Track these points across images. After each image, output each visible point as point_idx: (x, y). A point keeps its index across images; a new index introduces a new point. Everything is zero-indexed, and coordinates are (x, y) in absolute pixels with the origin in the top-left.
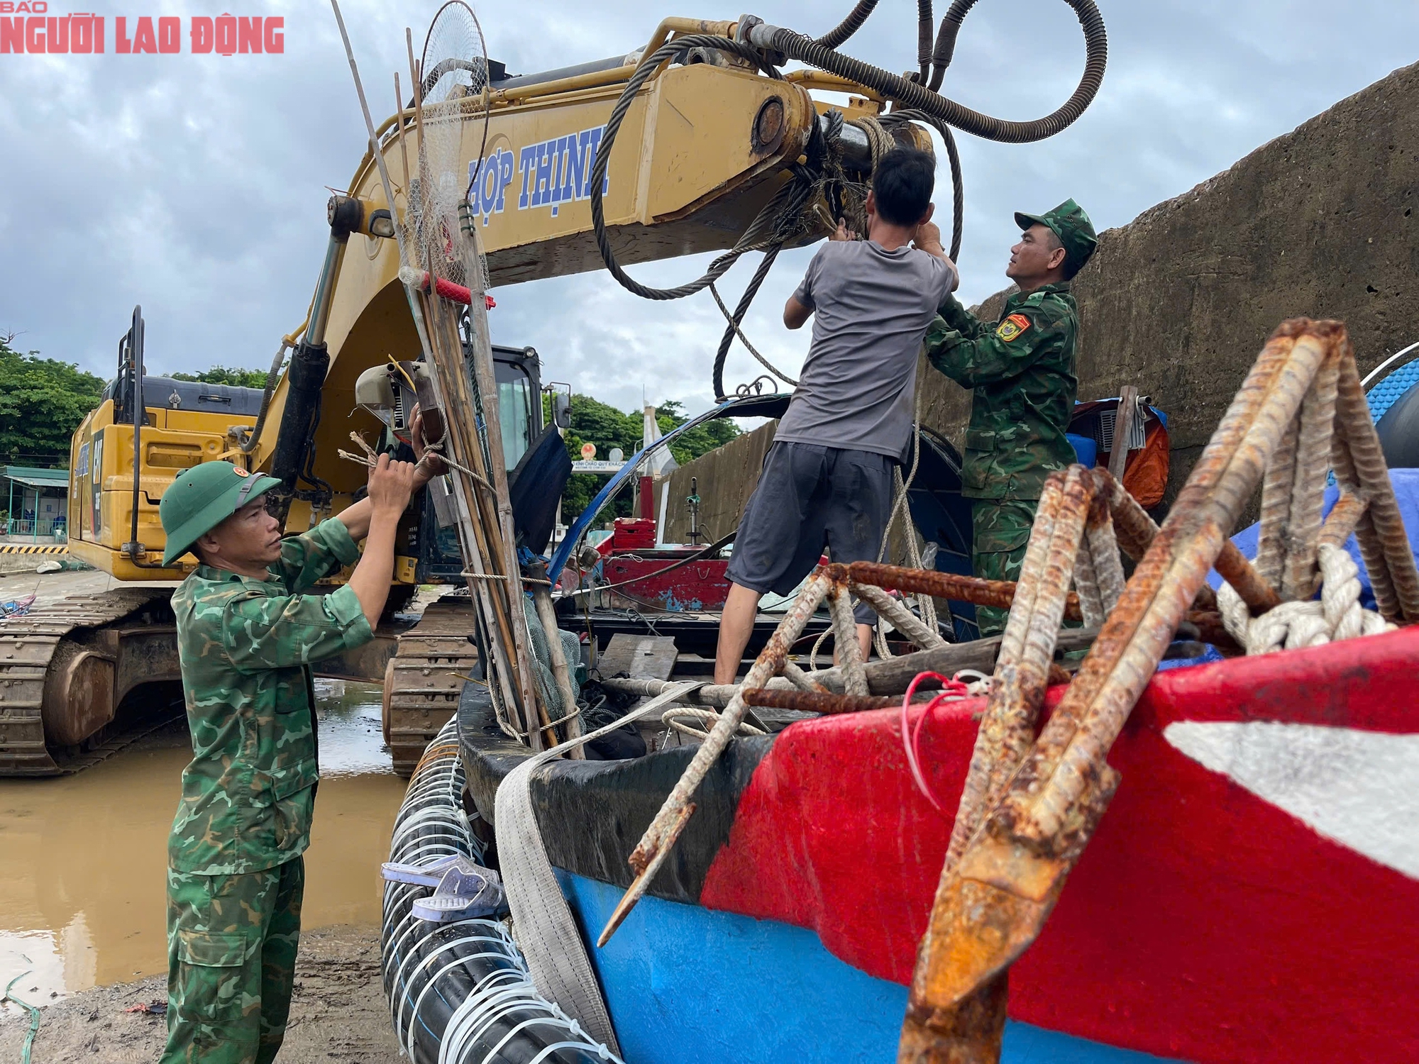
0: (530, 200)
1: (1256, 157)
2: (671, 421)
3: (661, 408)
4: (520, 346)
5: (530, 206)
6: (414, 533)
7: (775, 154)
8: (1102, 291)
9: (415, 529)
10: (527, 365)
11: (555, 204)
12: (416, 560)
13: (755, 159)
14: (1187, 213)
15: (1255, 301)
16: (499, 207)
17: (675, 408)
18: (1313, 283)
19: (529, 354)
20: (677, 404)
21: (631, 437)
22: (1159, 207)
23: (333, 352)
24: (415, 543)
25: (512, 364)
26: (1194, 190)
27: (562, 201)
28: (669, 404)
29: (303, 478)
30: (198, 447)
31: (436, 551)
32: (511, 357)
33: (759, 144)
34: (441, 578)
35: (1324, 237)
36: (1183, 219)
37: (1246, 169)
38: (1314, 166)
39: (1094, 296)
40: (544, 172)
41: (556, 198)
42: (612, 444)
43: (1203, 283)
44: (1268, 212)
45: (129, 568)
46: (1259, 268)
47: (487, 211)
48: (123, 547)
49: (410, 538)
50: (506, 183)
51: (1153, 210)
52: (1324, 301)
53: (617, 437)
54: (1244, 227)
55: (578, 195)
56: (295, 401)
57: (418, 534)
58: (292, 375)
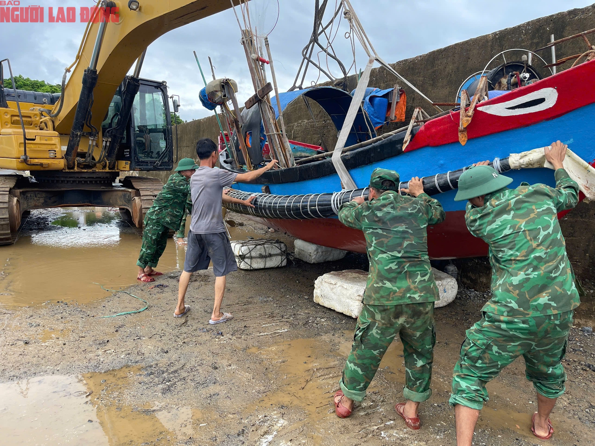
1: (433, 52)
4: (160, 80)
6: (127, 152)
8: (386, 82)
9: (128, 150)
10: (162, 88)
12: (129, 162)
14: (413, 64)
15: (432, 91)
18: (448, 89)
19: (164, 84)
22: (405, 60)
24: (128, 155)
25: (156, 87)
26: (415, 58)
29: (87, 125)
30: (30, 117)
31: (137, 159)
32: (155, 84)
34: (140, 168)
35: (451, 77)
36: (412, 66)
37: (431, 55)
38: (449, 59)
39: (384, 83)
43: (418, 84)
44: (437, 68)
45: (24, 166)
46: (434, 83)
48: (21, 158)
49: (125, 153)
51: (402, 61)
52: (451, 94)
54: (430, 71)
56: (86, 92)
57: (130, 152)
58: (85, 82)
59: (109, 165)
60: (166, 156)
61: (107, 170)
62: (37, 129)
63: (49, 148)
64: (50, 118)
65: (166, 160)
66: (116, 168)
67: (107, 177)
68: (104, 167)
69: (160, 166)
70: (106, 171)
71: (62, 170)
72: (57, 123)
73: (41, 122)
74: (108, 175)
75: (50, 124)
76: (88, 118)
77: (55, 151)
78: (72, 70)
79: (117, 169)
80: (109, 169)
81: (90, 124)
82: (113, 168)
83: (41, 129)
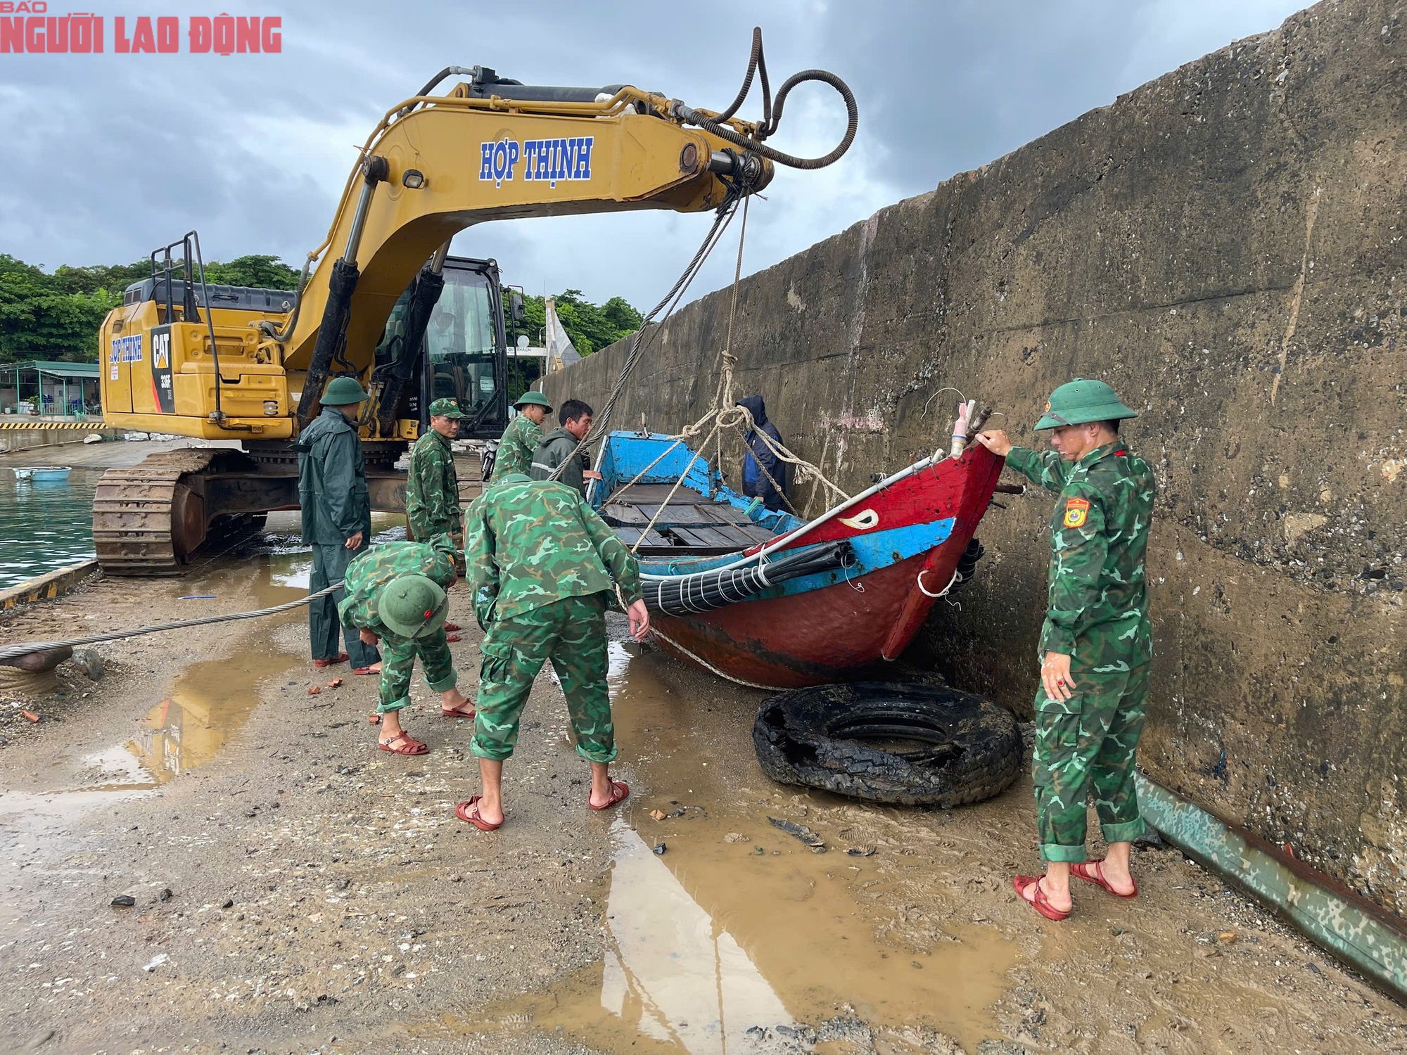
0: (533, 175)
2: (572, 308)
3: (563, 296)
5: (533, 179)
6: (414, 402)
7: (693, 173)
9: (416, 399)
10: (489, 272)
11: (553, 180)
12: (417, 422)
13: (682, 175)
16: (509, 175)
17: (575, 296)
19: (492, 264)
20: (578, 292)
21: (537, 324)
23: (361, 269)
24: (416, 409)
25: (478, 272)
27: (557, 179)
28: (571, 292)
29: (338, 361)
30: (240, 339)
32: (476, 266)
33: (684, 167)
40: (543, 159)
41: (554, 176)
42: (520, 331)
45: (216, 430)
47: (499, 178)
48: (211, 415)
49: (410, 405)
50: (512, 161)
53: (524, 324)
55: (570, 177)
56: (335, 304)
57: (418, 402)
58: (333, 285)
59: (382, 428)
60: (495, 406)
61: (377, 438)
62: (253, 363)
63: (265, 396)
64: (276, 342)
65: (495, 416)
66: (395, 435)
67: (377, 452)
68: (373, 433)
69: (482, 429)
70: (375, 440)
71: (289, 438)
72: (289, 353)
73: (260, 349)
74: (379, 448)
75: (275, 354)
76: (338, 349)
77: (276, 402)
78: (321, 256)
79: (399, 436)
80: (382, 435)
81: (342, 358)
82: (389, 434)
83: (260, 362)
